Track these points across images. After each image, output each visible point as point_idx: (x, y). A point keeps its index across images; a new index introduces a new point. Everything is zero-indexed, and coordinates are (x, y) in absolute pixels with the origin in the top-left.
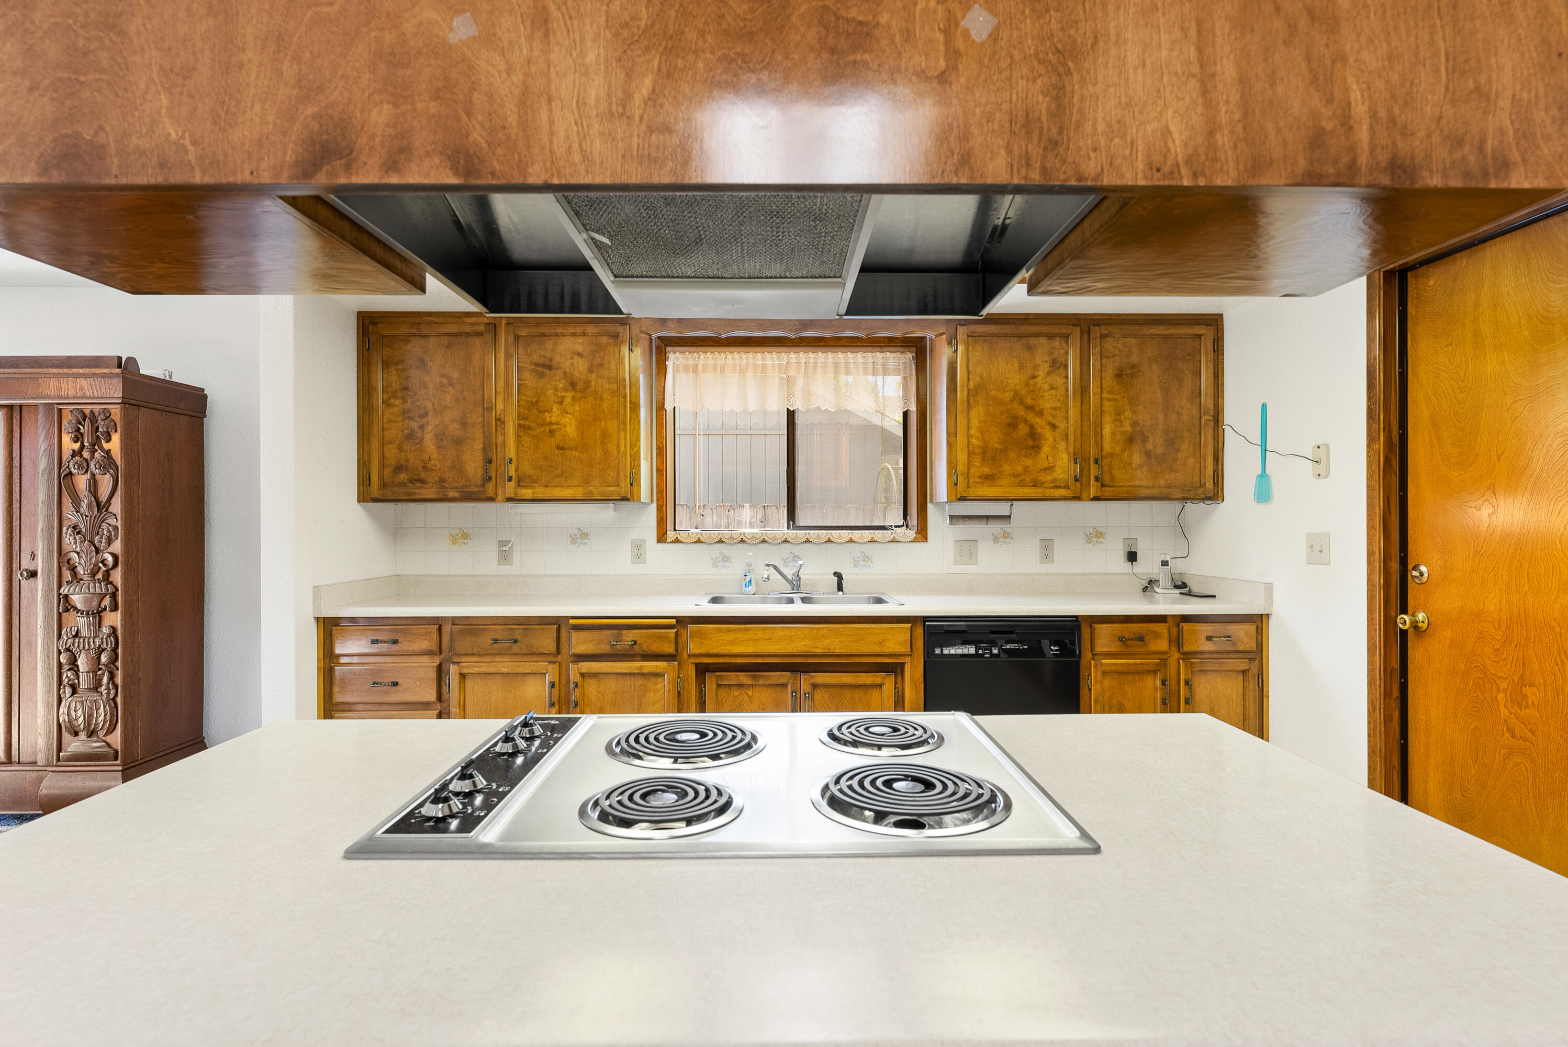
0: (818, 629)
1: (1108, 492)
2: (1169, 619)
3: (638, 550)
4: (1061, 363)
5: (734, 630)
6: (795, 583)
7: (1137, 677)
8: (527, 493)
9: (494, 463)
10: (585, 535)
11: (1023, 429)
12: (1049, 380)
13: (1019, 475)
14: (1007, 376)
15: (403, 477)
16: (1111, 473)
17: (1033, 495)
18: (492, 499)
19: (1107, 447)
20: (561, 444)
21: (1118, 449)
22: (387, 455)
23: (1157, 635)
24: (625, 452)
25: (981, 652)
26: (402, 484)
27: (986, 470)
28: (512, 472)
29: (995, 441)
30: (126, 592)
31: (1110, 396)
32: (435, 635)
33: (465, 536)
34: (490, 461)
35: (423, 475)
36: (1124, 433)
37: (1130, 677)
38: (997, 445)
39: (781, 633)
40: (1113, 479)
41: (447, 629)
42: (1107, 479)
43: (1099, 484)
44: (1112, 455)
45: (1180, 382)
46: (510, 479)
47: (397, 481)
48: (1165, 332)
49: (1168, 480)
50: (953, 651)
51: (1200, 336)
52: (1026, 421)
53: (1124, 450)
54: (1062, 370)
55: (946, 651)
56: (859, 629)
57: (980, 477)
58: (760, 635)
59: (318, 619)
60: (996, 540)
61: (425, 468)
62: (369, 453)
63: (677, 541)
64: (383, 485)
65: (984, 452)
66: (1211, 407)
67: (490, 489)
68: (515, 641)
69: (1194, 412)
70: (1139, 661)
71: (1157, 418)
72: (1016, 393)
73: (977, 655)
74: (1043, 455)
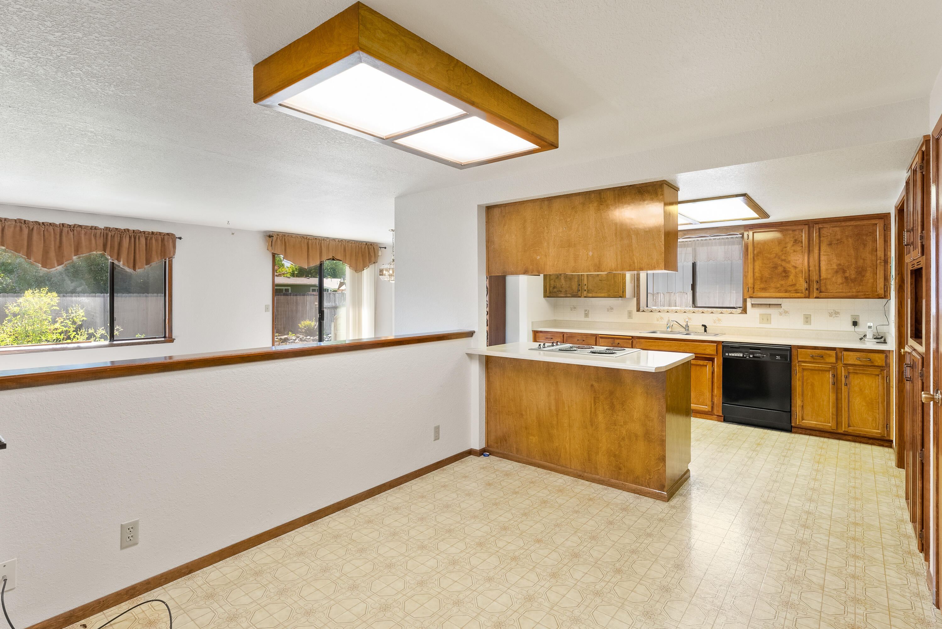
0: (681, 343)
1: (823, 294)
2: (837, 349)
3: (630, 315)
4: (799, 241)
5: (651, 342)
6: (687, 328)
7: (820, 372)
8: (590, 295)
9: (581, 285)
10: (612, 309)
11: (780, 269)
12: (793, 248)
13: (779, 288)
14: (772, 247)
15: (555, 290)
16: (826, 286)
17: (784, 296)
18: (580, 297)
19: (824, 275)
20: (601, 279)
21: (829, 276)
22: (551, 283)
23: (830, 356)
24: (621, 281)
25: (745, 356)
26: (555, 292)
27: (762, 286)
28: (586, 288)
29: (766, 274)
30: (489, 322)
31: (825, 254)
32: (562, 337)
33: (575, 308)
34: (579, 285)
35: (561, 289)
36: (833, 269)
37: (817, 372)
38: (768, 276)
39: (667, 344)
40: (827, 289)
41: (565, 336)
42: (823, 289)
43: (818, 292)
44: (826, 279)
45: (865, 245)
46: (585, 290)
47: (554, 291)
48: (854, 224)
49: (858, 289)
50: (733, 355)
51: (876, 224)
52: (781, 265)
53: (833, 277)
54: (800, 244)
55: (730, 355)
56: (696, 344)
57: (760, 289)
58: (660, 344)
59: (533, 331)
60: (781, 314)
61: (561, 287)
62: (546, 283)
63: (643, 311)
64: (550, 293)
65: (761, 279)
66: (883, 256)
67: (579, 293)
68: (583, 341)
69: (873, 259)
70: (820, 366)
71: (851, 262)
72: (777, 254)
73: (743, 357)
74: (790, 279)
